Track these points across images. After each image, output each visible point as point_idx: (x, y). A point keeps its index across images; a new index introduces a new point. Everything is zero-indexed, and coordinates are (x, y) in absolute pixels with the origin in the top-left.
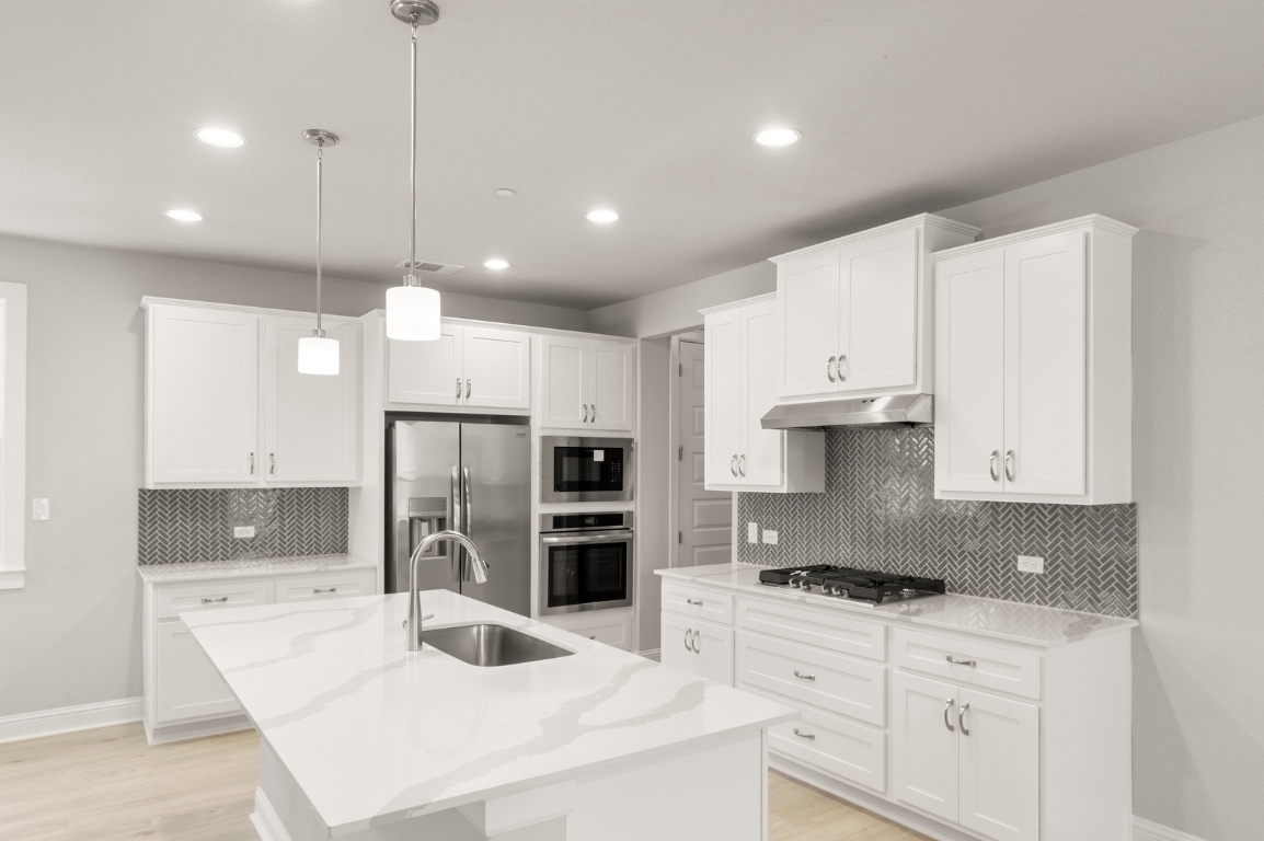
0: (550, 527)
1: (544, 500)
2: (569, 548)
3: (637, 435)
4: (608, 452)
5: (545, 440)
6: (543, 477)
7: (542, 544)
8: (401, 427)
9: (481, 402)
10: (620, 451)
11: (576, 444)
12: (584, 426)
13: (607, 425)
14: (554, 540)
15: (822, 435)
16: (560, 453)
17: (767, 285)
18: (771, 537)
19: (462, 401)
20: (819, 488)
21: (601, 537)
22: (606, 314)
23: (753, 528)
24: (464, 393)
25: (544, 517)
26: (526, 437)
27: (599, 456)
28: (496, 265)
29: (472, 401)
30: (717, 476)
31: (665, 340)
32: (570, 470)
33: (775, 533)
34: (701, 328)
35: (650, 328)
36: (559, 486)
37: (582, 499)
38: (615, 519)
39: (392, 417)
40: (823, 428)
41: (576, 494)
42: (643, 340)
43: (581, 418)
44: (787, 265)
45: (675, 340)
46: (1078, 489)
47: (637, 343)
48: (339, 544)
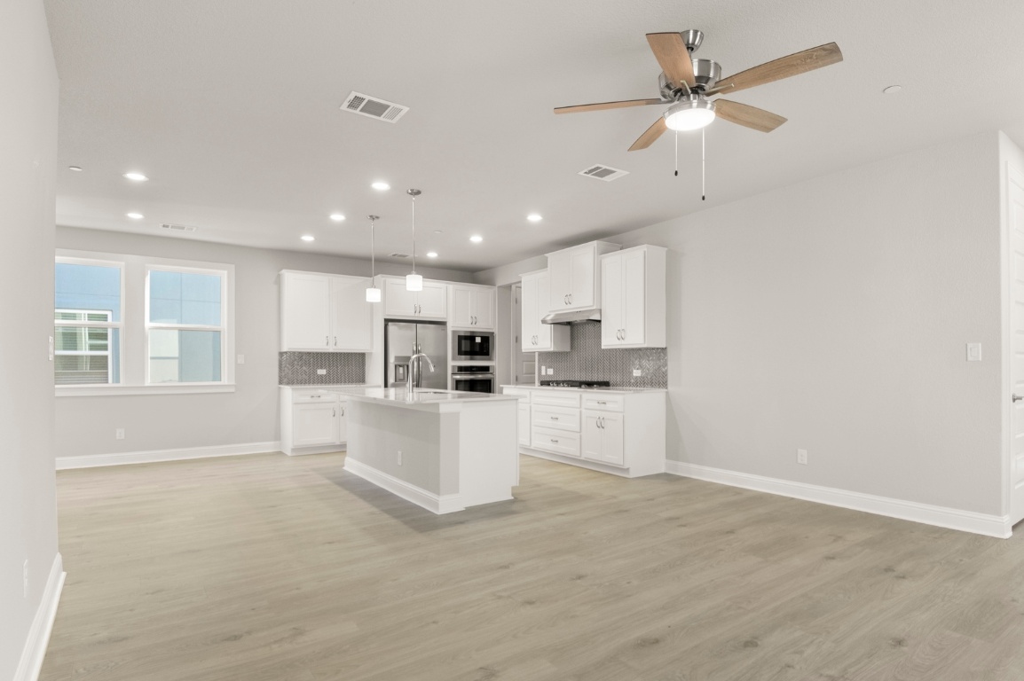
0: (456, 371)
1: (454, 359)
2: (466, 381)
3: (496, 331)
4: (482, 338)
5: (454, 332)
6: (453, 348)
7: (453, 379)
8: (391, 326)
9: (425, 316)
10: (488, 338)
11: (469, 334)
12: (471, 326)
13: (482, 326)
14: (458, 377)
15: (568, 327)
16: (460, 338)
17: (544, 265)
18: (551, 372)
19: (417, 314)
20: (567, 349)
21: (480, 376)
22: (481, 275)
23: (543, 368)
24: (418, 311)
25: (453, 367)
26: (445, 330)
27: (478, 340)
28: (432, 255)
29: (421, 315)
30: (527, 346)
31: (509, 287)
32: (466, 345)
33: (552, 370)
34: (520, 282)
35: (502, 280)
36: (460, 352)
37: (471, 359)
38: (486, 369)
39: (387, 321)
40: (569, 323)
41: (468, 357)
42: (499, 287)
43: (470, 322)
44: (553, 257)
45: (513, 287)
46: (642, 342)
47: (496, 289)
48: (361, 379)
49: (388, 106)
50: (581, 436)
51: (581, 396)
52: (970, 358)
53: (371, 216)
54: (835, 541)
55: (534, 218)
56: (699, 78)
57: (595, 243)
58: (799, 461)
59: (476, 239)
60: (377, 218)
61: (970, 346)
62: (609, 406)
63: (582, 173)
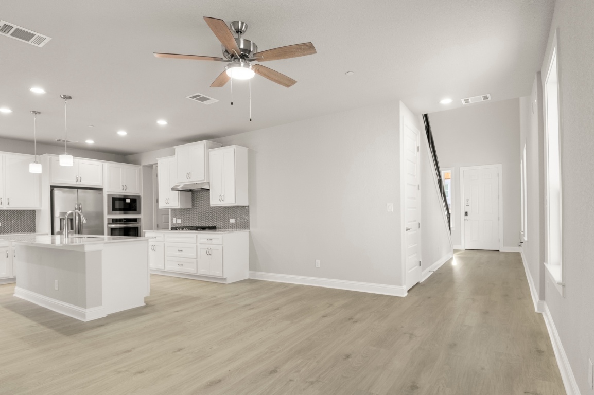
0: (111, 222)
1: (109, 213)
2: (120, 229)
3: (141, 195)
4: (131, 199)
5: (109, 196)
6: (108, 207)
7: (108, 228)
8: (56, 191)
9: (84, 183)
10: (136, 199)
11: (122, 197)
12: (123, 191)
13: (131, 191)
14: (113, 226)
15: (191, 193)
16: (114, 200)
17: (173, 153)
18: (179, 221)
19: (78, 183)
20: (190, 206)
21: (131, 225)
22: (131, 158)
23: (175, 219)
24: (79, 180)
25: (109, 219)
26: (102, 194)
27: (128, 201)
28: (90, 142)
29: (82, 183)
30: (162, 205)
31: (151, 166)
32: (117, 205)
33: (180, 220)
34: (157, 163)
35: (146, 161)
36: (114, 209)
37: (125, 214)
38: (135, 220)
39: (53, 188)
40: (191, 191)
41: (122, 212)
42: (143, 166)
43: (121, 189)
44: (179, 149)
45: (154, 166)
46: (234, 202)
47: (141, 167)
48: (32, 229)
49: (34, 35)
50: (197, 261)
51: (197, 236)
52: (388, 211)
53: (34, 112)
54: (329, 306)
55: (162, 123)
56: (244, 50)
57: (205, 142)
58: (316, 266)
59: (122, 133)
60: (39, 113)
61: (388, 204)
62: (214, 241)
63: (188, 97)
